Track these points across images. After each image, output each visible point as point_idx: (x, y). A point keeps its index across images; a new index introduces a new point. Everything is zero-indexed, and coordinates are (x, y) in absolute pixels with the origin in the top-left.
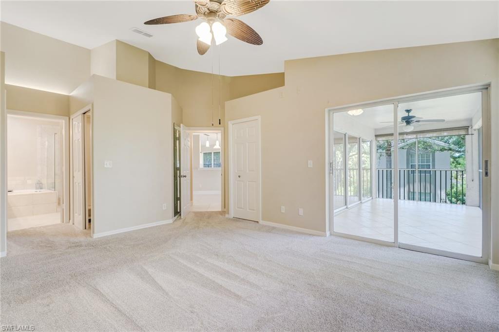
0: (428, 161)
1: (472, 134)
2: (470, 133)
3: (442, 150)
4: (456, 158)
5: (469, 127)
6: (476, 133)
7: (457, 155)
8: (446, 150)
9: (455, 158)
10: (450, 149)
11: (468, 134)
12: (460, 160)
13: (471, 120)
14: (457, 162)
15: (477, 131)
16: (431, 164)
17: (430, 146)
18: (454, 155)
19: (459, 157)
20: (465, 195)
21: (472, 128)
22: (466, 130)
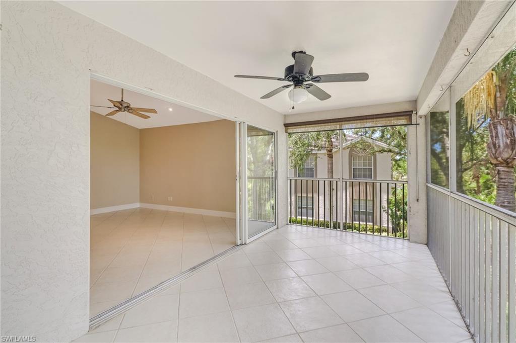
0: (370, 164)
1: (416, 124)
2: (414, 122)
3: (382, 151)
4: (398, 161)
5: (412, 111)
6: (422, 122)
7: (398, 157)
8: (385, 151)
9: (396, 161)
10: (390, 151)
11: (411, 124)
12: (401, 163)
13: (415, 102)
14: (398, 165)
15: (423, 119)
16: (372, 167)
17: (369, 146)
18: (396, 158)
19: (400, 160)
20: (406, 205)
21: (416, 114)
22: (408, 117)
